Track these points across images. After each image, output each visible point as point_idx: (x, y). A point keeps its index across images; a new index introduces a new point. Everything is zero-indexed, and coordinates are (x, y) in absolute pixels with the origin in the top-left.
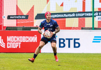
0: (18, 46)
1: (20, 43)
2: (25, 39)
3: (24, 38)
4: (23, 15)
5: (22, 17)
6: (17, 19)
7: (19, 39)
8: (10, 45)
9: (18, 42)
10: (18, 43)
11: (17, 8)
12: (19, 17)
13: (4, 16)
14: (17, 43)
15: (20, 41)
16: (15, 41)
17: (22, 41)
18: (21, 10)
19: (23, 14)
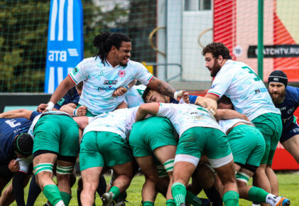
4: (293, 44)
5: (289, 51)
6: (275, 56)
11: (275, 23)
12: (282, 49)
13: (237, 47)
18: (288, 28)
19: (293, 41)
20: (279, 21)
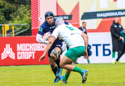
0: (31, 56)
1: (34, 53)
2: (40, 47)
3: (39, 45)
4: (65, 15)
7: (33, 47)
8: (21, 55)
9: (31, 51)
10: (31, 53)
11: (57, 6)
13: (41, 17)
14: (29, 52)
15: (34, 50)
16: (27, 50)
17: (36, 50)
20: (59, 6)
